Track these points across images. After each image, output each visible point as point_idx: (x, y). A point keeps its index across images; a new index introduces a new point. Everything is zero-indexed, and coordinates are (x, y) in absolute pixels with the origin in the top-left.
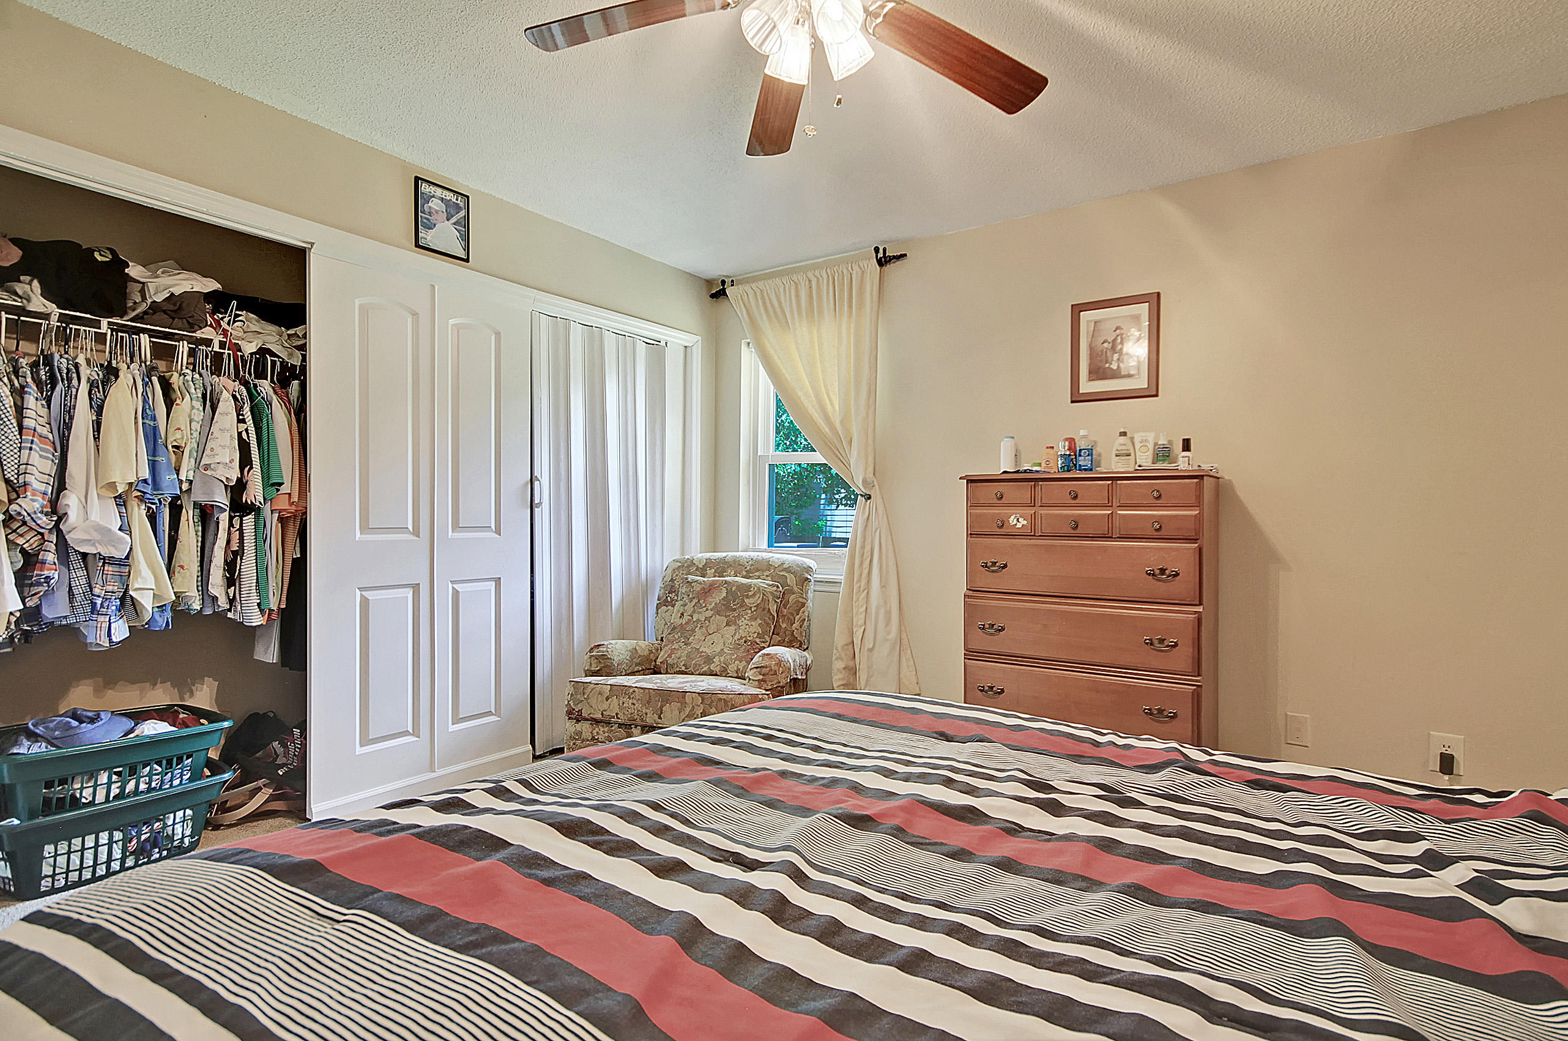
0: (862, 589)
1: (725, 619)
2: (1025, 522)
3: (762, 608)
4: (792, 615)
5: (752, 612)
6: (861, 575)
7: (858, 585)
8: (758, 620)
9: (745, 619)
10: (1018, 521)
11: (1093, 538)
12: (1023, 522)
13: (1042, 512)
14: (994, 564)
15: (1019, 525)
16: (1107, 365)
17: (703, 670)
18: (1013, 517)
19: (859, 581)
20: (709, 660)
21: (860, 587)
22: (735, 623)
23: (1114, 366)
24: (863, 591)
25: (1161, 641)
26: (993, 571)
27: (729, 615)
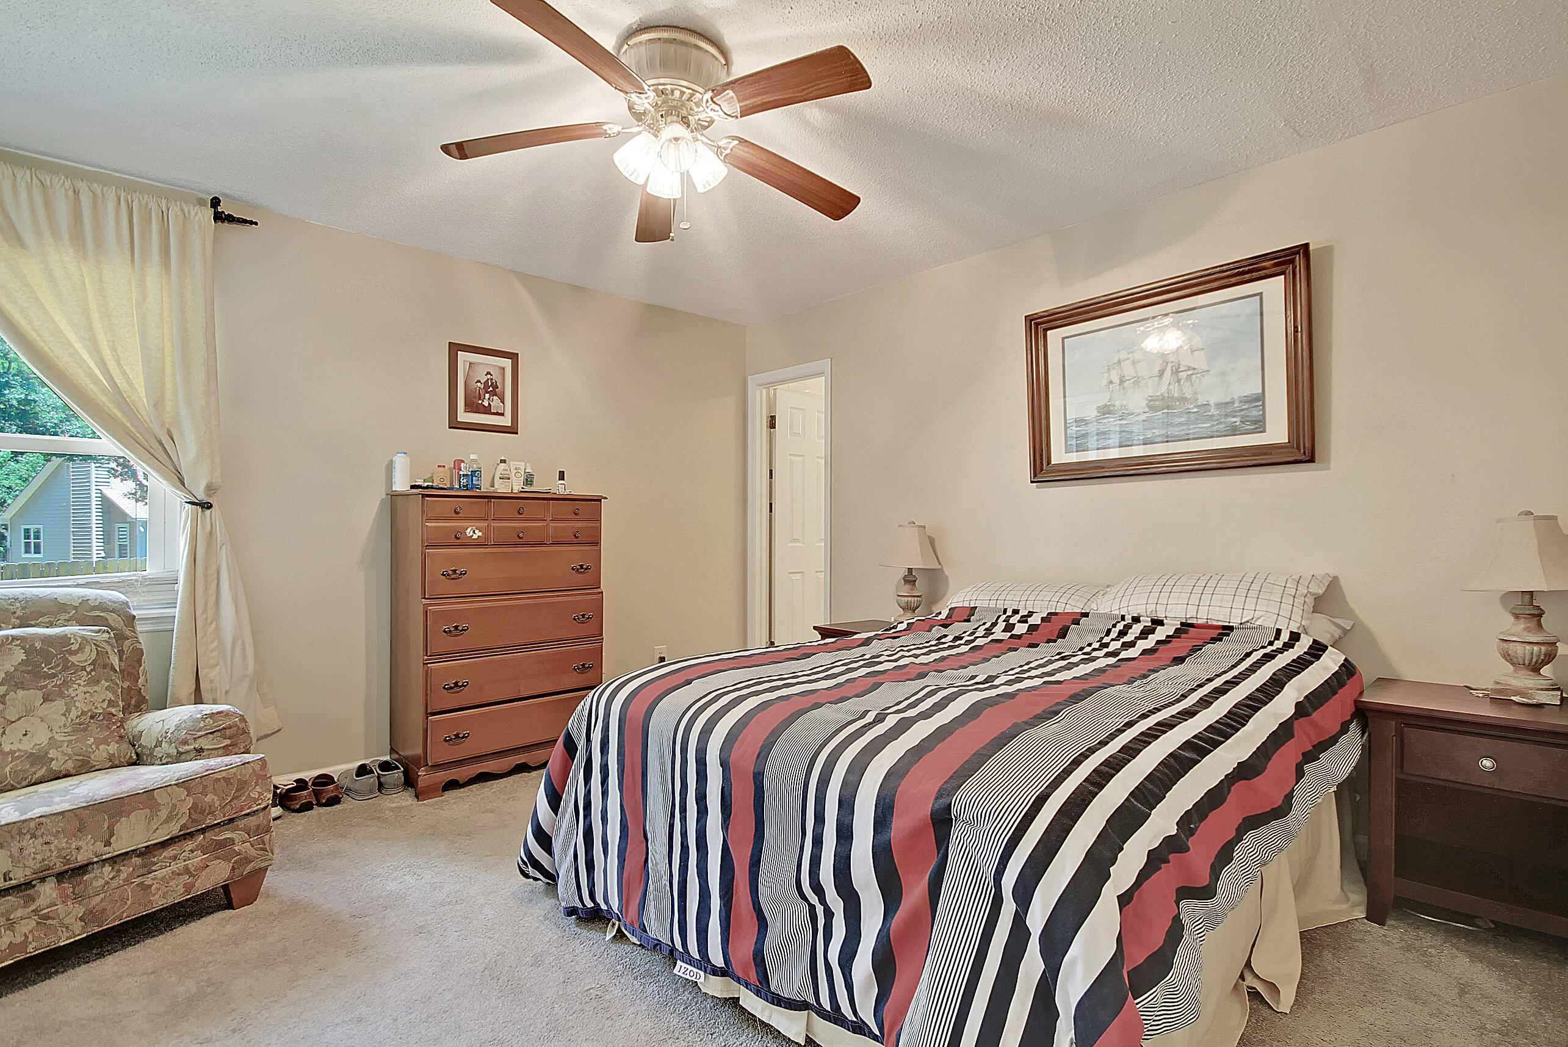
0: (209, 620)
1: (40, 694)
2: (480, 534)
3: (100, 663)
4: (134, 667)
5: (89, 673)
6: (206, 604)
7: (204, 616)
8: (103, 682)
9: (79, 685)
10: (473, 532)
11: (533, 545)
12: (478, 533)
13: (494, 524)
14: (454, 571)
15: (475, 537)
16: (480, 402)
17: (37, 776)
18: (469, 529)
19: (205, 611)
20: (38, 758)
21: (207, 618)
22: (61, 695)
23: (486, 404)
24: (211, 623)
25: (583, 616)
26: (453, 579)
27: (47, 685)
